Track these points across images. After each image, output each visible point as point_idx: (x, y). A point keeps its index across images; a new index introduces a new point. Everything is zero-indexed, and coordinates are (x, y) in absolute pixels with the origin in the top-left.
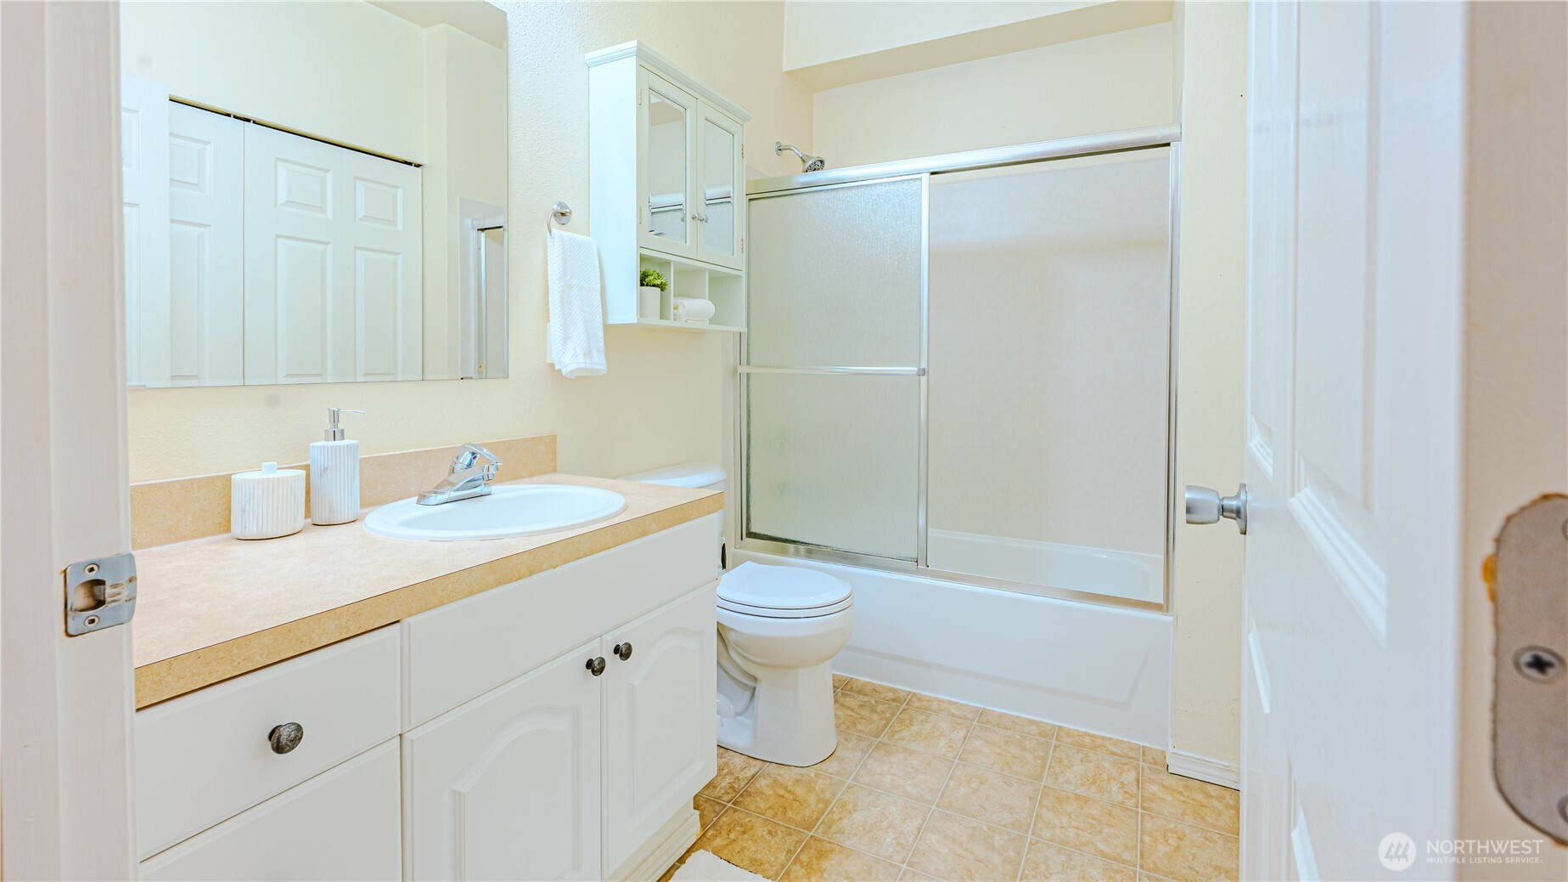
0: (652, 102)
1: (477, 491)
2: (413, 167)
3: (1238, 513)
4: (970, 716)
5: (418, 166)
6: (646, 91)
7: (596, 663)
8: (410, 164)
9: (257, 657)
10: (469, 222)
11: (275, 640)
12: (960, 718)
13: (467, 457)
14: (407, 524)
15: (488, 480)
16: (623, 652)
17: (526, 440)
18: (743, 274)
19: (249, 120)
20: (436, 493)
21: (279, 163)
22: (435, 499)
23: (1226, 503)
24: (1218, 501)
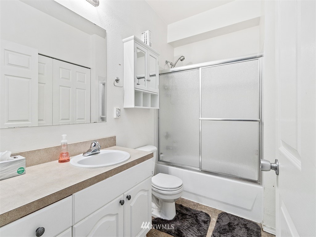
0: (138, 52)
1: (97, 152)
2: (88, 69)
3: (276, 169)
4: (212, 211)
5: (89, 68)
6: (136, 48)
7: (122, 202)
8: (88, 68)
9: (33, 209)
10: (100, 82)
11: (38, 203)
12: (209, 211)
13: (93, 144)
14: (80, 162)
15: (99, 150)
16: (129, 198)
17: (109, 138)
18: (158, 94)
19: (54, 58)
20: (87, 153)
21: (60, 68)
22: (87, 154)
23: (272, 165)
24: (270, 164)
